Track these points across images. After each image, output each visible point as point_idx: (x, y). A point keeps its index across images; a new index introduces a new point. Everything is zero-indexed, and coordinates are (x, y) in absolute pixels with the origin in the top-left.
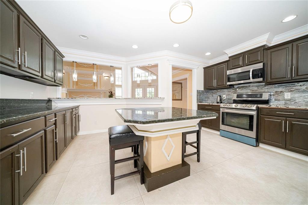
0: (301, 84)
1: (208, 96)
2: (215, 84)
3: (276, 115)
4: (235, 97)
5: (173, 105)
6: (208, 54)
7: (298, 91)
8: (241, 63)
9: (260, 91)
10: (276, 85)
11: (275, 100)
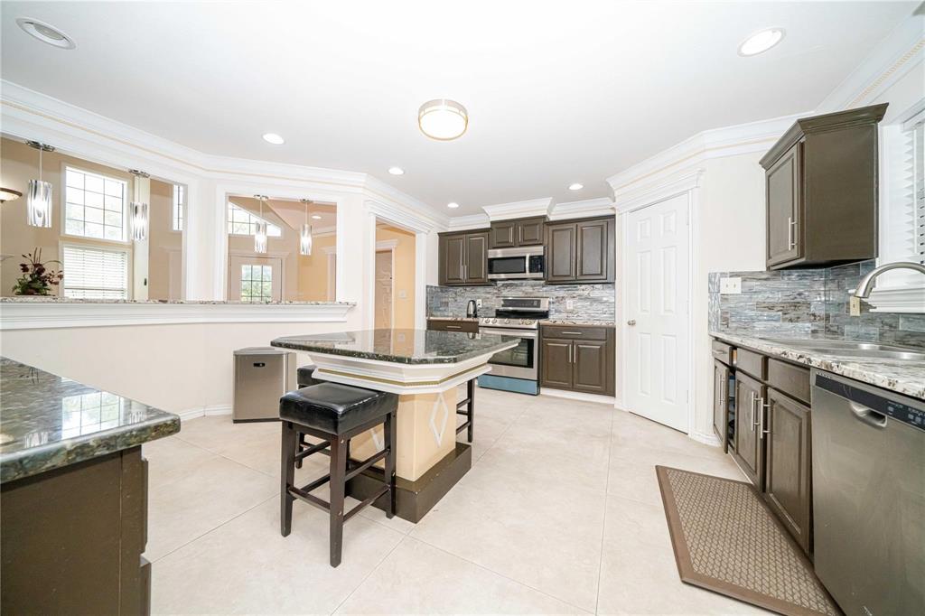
0: (583, 287)
1: (446, 300)
2: (463, 274)
3: (561, 336)
4: (498, 305)
5: (375, 326)
6: (453, 205)
7: (582, 298)
8: (511, 240)
9: (535, 295)
10: (557, 286)
11: (556, 311)
